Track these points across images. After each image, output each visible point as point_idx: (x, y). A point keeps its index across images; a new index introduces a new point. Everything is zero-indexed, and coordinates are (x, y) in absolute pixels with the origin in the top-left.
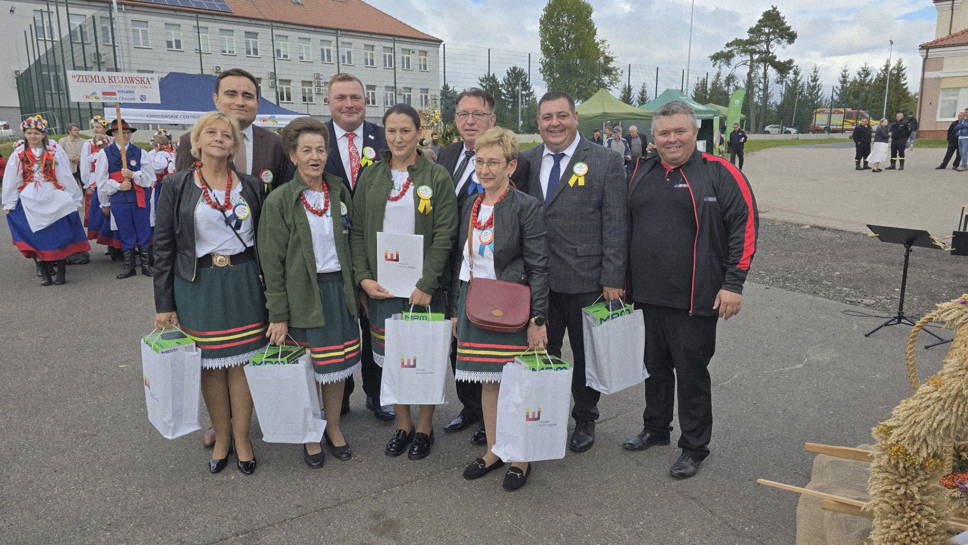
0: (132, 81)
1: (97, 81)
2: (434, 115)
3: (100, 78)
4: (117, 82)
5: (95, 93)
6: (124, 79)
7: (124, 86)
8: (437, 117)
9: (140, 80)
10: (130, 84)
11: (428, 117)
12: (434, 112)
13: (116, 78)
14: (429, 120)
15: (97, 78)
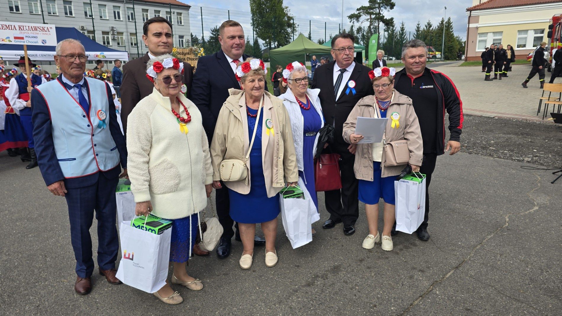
0: (36, 29)
1: (10, 28)
2: (199, 51)
3: (13, 27)
4: (25, 29)
5: (8, 38)
6: (30, 28)
7: (30, 33)
8: (202, 52)
9: (42, 29)
10: (34, 32)
11: (196, 52)
12: (200, 50)
13: (24, 27)
14: (197, 54)
15: (10, 26)
